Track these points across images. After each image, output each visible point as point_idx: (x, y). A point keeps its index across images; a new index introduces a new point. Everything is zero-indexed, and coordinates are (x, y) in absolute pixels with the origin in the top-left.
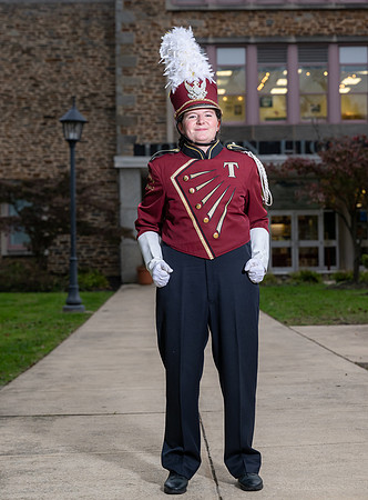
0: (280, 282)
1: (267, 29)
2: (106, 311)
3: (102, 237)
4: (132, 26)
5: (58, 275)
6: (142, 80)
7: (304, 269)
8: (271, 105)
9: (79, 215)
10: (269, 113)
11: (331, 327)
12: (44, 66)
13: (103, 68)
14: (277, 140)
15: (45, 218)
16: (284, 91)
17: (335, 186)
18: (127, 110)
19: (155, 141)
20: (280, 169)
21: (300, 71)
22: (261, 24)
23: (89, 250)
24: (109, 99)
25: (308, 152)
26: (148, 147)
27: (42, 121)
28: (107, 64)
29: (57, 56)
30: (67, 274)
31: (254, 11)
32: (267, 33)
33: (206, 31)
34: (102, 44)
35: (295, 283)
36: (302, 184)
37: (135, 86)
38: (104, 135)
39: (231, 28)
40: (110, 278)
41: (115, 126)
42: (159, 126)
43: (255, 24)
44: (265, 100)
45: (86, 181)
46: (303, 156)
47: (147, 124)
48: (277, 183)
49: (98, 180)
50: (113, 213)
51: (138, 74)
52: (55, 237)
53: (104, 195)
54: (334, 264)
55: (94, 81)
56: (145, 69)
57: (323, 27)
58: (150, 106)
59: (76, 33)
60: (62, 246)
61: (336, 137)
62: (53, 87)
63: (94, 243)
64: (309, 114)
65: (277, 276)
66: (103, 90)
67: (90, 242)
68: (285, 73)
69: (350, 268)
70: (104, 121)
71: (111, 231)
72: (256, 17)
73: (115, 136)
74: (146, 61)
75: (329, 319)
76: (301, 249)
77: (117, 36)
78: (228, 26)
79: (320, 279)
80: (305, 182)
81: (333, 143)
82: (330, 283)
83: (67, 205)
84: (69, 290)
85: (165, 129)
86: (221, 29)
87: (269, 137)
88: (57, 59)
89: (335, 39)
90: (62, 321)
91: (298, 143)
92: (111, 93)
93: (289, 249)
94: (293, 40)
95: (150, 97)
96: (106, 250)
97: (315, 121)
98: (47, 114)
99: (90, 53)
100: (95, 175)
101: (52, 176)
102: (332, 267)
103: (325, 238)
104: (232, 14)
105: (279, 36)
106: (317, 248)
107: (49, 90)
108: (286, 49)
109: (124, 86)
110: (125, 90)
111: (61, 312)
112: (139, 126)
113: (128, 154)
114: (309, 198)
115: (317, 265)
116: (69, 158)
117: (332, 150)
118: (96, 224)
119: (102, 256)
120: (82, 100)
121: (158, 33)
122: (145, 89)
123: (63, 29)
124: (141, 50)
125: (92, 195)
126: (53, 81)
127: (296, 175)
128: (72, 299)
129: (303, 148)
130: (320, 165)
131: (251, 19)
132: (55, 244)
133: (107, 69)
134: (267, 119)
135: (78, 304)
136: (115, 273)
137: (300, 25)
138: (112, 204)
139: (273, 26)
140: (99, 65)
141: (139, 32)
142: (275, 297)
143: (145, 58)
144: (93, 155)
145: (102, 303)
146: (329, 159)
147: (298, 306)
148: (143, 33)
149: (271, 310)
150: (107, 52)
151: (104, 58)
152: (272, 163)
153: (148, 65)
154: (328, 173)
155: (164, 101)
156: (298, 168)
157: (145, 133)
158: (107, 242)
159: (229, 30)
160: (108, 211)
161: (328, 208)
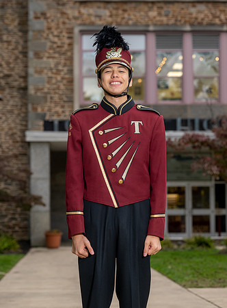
0: (175, 246)
1: (164, 19)
2: (16, 272)
3: (14, 204)
4: (44, 14)
6: (52, 63)
7: (197, 235)
8: (167, 87)
13: (16, 52)
14: (174, 118)
16: (179, 74)
18: (37, 90)
19: (62, 118)
20: (176, 143)
21: (194, 56)
22: (160, 14)
23: (2, 216)
24: (21, 80)
25: (202, 128)
26: (56, 123)
28: (20, 48)
31: (153, 3)
32: (165, 22)
33: (110, 20)
34: (16, 30)
35: (189, 248)
36: (198, 158)
37: (46, 68)
38: (16, 112)
39: (132, 17)
40: (21, 242)
41: (25, 105)
42: (66, 105)
43: (153, 13)
44: (162, 85)
46: (198, 132)
47: (55, 102)
48: (174, 157)
49: (11, 153)
50: (25, 182)
51: (48, 58)
53: (16, 166)
54: (224, 231)
55: (8, 63)
56: (55, 53)
58: (59, 86)
63: (6, 210)
65: (173, 241)
66: (16, 71)
67: (3, 208)
68: (181, 58)
70: (17, 99)
71: (21, 200)
72: (155, 8)
73: (26, 113)
74: (55, 46)
75: (224, 281)
76: (194, 217)
77: (30, 23)
78: (129, 15)
79: (212, 244)
80: (199, 155)
81: (224, 120)
82: (220, 248)
85: (72, 107)
86: (123, 18)
89: (225, 28)
91: (193, 121)
92: (23, 74)
93: (183, 217)
94: (188, 28)
95: (59, 78)
96: (17, 216)
97: (209, 101)
99: (5, 38)
100: (8, 148)
102: (222, 234)
103: (216, 207)
104: (133, 5)
105: (175, 25)
106: (209, 217)
108: (182, 36)
109: (35, 68)
110: (36, 72)
112: (48, 104)
113: (38, 130)
114: (204, 171)
115: (208, 231)
117: (224, 126)
118: (8, 191)
119: (14, 222)
121: (67, 21)
122: (54, 71)
124: (51, 36)
125: (5, 166)
127: (193, 150)
129: (197, 125)
130: (214, 140)
131: (150, 9)
133: (21, 52)
134: (165, 99)
136: (25, 238)
137: (194, 15)
138: (23, 175)
139: (170, 16)
140: (13, 49)
141: (49, 20)
142: (172, 261)
143: (55, 43)
144: (6, 130)
145: (13, 265)
146: (222, 135)
147: (194, 269)
148: (52, 21)
149: (170, 273)
150: (21, 37)
151: (17, 43)
152: (169, 139)
153: (58, 49)
154: (221, 147)
155: (71, 81)
156: (193, 143)
157: (53, 110)
158: (19, 210)
159: (131, 19)
160: (20, 181)
161: (221, 180)
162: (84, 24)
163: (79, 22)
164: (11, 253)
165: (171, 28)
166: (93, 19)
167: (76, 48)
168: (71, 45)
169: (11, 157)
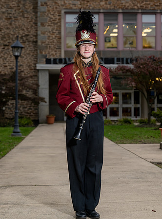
0: (113, 123)
2: (31, 136)
3: (30, 102)
4: (46, 3)
5: (9, 119)
6: (50, 28)
7: (125, 117)
8: (110, 41)
9: (19, 91)
10: (109, 45)
11: (138, 145)
12: (4, 21)
13: (31, 23)
14: (113, 57)
15: (3, 92)
16: (116, 35)
17: (140, 79)
18: (42, 42)
19: (55, 57)
20: (114, 70)
21: (124, 26)
22: (106, 4)
23: (24, 108)
24: (34, 37)
25: (127, 63)
26: (52, 60)
27: (3, 47)
28: (33, 21)
29: (10, 17)
30: (13, 119)
32: (109, 8)
33: (80, 6)
34: (31, 12)
35: (120, 124)
36: (125, 78)
37: (47, 31)
38: (31, 54)
39: (92, 5)
40: (33, 121)
41: (37, 50)
42: (57, 50)
43: (103, 3)
44: (107, 39)
45: (23, 75)
46: (125, 65)
47: (52, 49)
48: (113, 77)
49: (29, 75)
50: (36, 90)
51: (48, 26)
52: (8, 101)
53: (31, 82)
54: (139, 115)
55: (27, 29)
56: (51, 23)
57: (135, 5)
58: (54, 41)
59: (19, 6)
60: (11, 106)
61: (140, 56)
62: (8, 31)
63: (26, 104)
64: (128, 45)
65: (112, 121)
66: (32, 33)
67: (25, 104)
68: (117, 26)
69: (146, 117)
70: (32, 48)
71: (34, 99)
72: (104, 0)
73: (37, 54)
75: (137, 141)
76: (123, 108)
77: (38, 8)
78: (90, 4)
79: (132, 122)
80: (125, 77)
81: (139, 59)
82: (136, 124)
83: (14, 87)
84: (14, 126)
85: (61, 52)
86: (87, 5)
87: (109, 56)
88: (10, 18)
89: (140, 11)
90: (11, 141)
91: (123, 59)
92: (35, 35)
93: (118, 108)
94: (121, 11)
95: (54, 36)
96: (32, 108)
97: (131, 49)
98: (5, 44)
99: (26, 15)
100: (27, 72)
101: (7, 73)
102: (138, 117)
103: (134, 103)
105: (114, 9)
106: (131, 108)
107: (6, 33)
108: (117, 15)
109: (41, 31)
110: (42, 33)
111: (11, 136)
112: (48, 50)
113: (43, 63)
114: (128, 84)
115: (131, 116)
116: (15, 64)
117: (139, 62)
118: (27, 95)
119: (30, 110)
120: (22, 38)
121: (58, 7)
122: (51, 33)
123: (13, 4)
124: (49, 15)
125: (26, 82)
126: (8, 28)
127: (122, 74)
128: (16, 130)
129: (125, 61)
130: (133, 69)
132: (8, 105)
133: (34, 23)
134: (108, 48)
135: (18, 133)
136: (36, 119)
137: (124, 4)
138: (35, 86)
139: (111, 4)
140: (30, 21)
141: (49, 6)
142: (111, 130)
143: (51, 18)
144: (26, 63)
145: (30, 133)
146: (137, 66)
147: (122, 135)
148: (50, 7)
149: (109, 136)
150: (34, 15)
151: (32, 18)
152: (110, 68)
153: (53, 22)
154: (137, 73)
155: (60, 38)
156: (123, 70)
157: (51, 53)
158: (33, 104)
159: (91, 6)
160: (33, 89)
161: (136, 89)
162: (67, 9)
163: (64, 7)
164: (29, 126)
165: (112, 11)
166: (71, 6)
167: (62, 21)
168: (59, 19)
169: (29, 77)
